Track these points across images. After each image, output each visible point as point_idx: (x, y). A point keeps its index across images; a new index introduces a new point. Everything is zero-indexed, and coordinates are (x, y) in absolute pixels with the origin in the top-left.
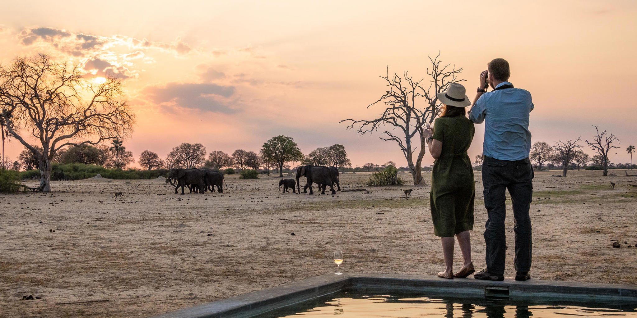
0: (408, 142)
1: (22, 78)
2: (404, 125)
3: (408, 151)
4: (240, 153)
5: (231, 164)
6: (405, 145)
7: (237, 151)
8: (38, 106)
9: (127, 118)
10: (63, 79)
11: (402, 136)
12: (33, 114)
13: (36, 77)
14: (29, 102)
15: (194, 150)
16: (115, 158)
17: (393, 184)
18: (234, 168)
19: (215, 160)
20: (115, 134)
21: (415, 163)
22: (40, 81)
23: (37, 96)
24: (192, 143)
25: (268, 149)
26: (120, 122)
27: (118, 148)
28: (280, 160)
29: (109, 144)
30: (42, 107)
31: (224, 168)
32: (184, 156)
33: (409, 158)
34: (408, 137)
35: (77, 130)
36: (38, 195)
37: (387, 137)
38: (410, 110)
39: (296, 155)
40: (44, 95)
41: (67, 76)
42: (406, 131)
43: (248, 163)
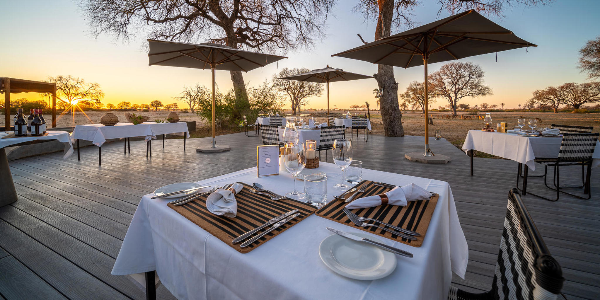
0: (190, 103)
1: (61, 81)
2: (189, 99)
3: (190, 105)
4: (143, 105)
5: (140, 107)
6: (189, 103)
7: (142, 104)
8: (67, 90)
9: (102, 94)
10: (77, 82)
11: (189, 102)
12: (65, 92)
13: (67, 81)
14: (64, 88)
15: (127, 104)
16: (97, 105)
17: (186, 113)
18: (141, 109)
19: (135, 106)
20: (97, 98)
21: (192, 107)
22: (68, 83)
23: (67, 87)
24: (126, 101)
25: (152, 104)
26: (99, 95)
27: (98, 102)
28: (156, 107)
29: (95, 101)
30: (69, 90)
31: (138, 109)
32: (123, 105)
33: (191, 107)
34: (190, 102)
35: (83, 97)
36: (67, 115)
37: (185, 101)
38: (191, 96)
39: (161, 106)
40: (70, 87)
41: (79, 81)
42: (190, 100)
43: (146, 107)
